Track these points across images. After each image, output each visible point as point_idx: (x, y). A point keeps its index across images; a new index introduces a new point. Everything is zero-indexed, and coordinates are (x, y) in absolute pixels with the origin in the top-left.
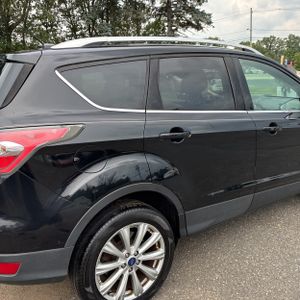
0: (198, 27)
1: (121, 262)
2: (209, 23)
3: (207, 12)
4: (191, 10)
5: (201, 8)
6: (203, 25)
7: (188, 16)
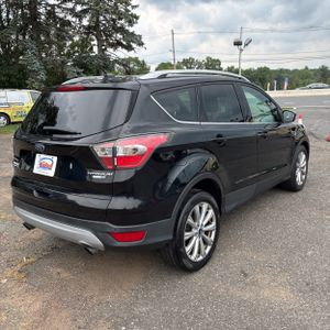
0: (129, 48)
1: (194, 231)
2: (141, 44)
3: (137, 33)
4: (122, 30)
5: (131, 29)
6: (134, 45)
7: (119, 36)
